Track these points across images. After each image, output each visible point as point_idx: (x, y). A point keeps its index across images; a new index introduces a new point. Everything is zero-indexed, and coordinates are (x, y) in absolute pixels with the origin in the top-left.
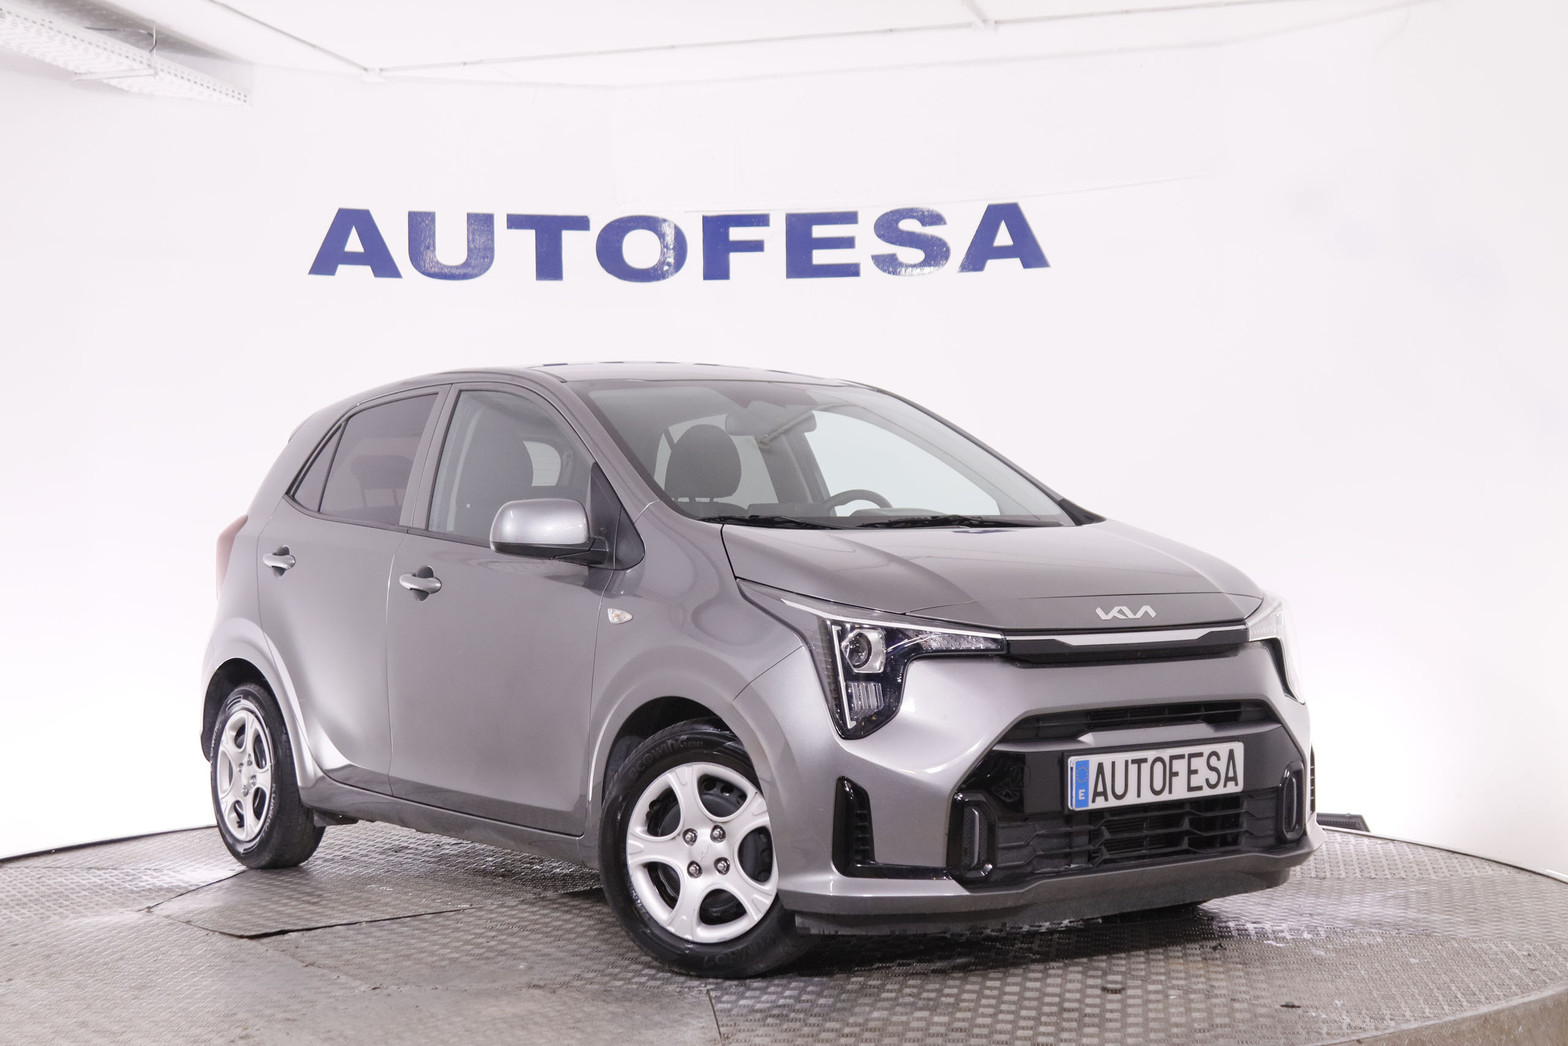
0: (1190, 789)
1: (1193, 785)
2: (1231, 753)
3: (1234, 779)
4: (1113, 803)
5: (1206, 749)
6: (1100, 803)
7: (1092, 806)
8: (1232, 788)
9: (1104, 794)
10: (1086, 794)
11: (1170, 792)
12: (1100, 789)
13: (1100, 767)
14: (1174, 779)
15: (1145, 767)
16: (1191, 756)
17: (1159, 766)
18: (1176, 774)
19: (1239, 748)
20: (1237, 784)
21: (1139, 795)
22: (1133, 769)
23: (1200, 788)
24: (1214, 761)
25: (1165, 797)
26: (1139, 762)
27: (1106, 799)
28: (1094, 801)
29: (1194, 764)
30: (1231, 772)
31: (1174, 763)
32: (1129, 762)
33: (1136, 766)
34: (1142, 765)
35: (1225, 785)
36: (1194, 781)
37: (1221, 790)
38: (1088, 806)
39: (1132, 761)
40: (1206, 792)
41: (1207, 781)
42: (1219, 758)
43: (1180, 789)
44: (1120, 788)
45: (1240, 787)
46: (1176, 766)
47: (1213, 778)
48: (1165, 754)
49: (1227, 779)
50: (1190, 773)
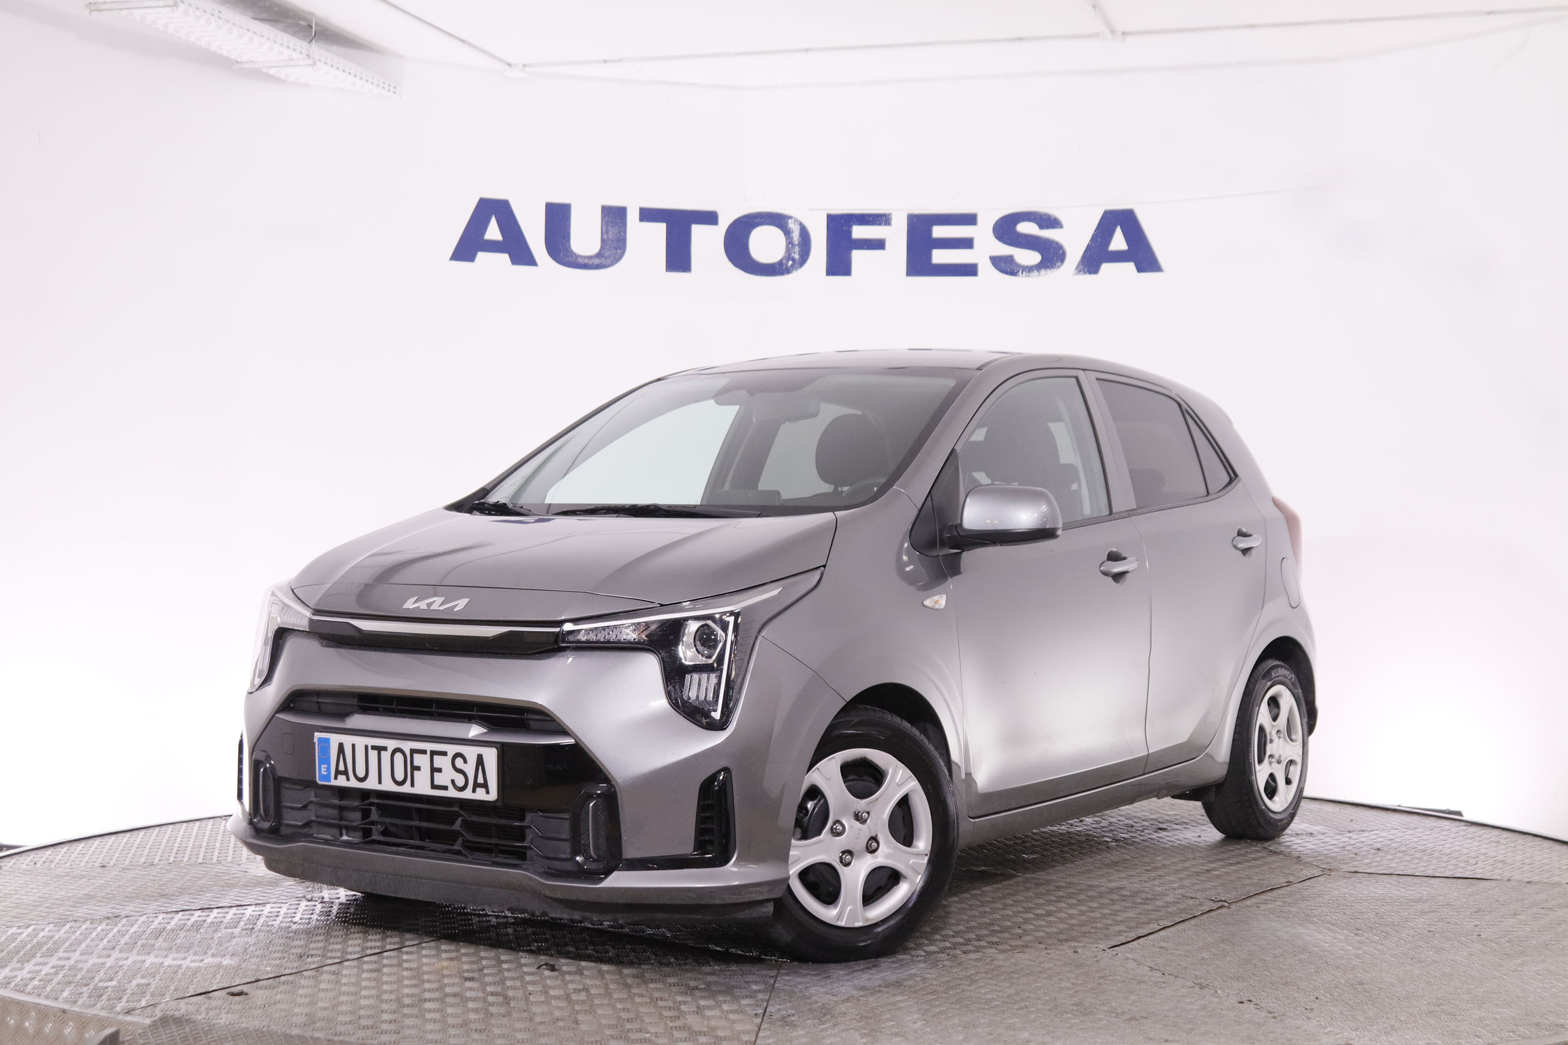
0: (434, 786)
1: (436, 783)
2: (480, 760)
3: (485, 785)
4: (354, 783)
5: (452, 749)
6: (341, 781)
7: (333, 783)
8: (480, 795)
9: (345, 773)
10: (328, 770)
11: (412, 785)
12: (342, 768)
13: (341, 748)
14: (416, 772)
15: (386, 756)
16: (433, 753)
17: (399, 757)
18: (418, 768)
19: (491, 756)
20: (488, 792)
21: (380, 782)
22: (373, 754)
23: (445, 788)
24: (459, 762)
25: (406, 789)
26: (380, 749)
27: (348, 779)
28: (336, 778)
29: (439, 761)
30: (480, 780)
31: (416, 756)
32: (370, 748)
33: (376, 752)
34: (383, 753)
35: (474, 791)
36: (439, 779)
37: (468, 794)
38: (330, 782)
39: (374, 748)
40: (452, 793)
41: (453, 782)
42: (465, 762)
43: (422, 786)
44: (361, 773)
45: (493, 796)
46: (419, 760)
47: (460, 781)
48: (407, 746)
49: (476, 785)
50: (434, 770)
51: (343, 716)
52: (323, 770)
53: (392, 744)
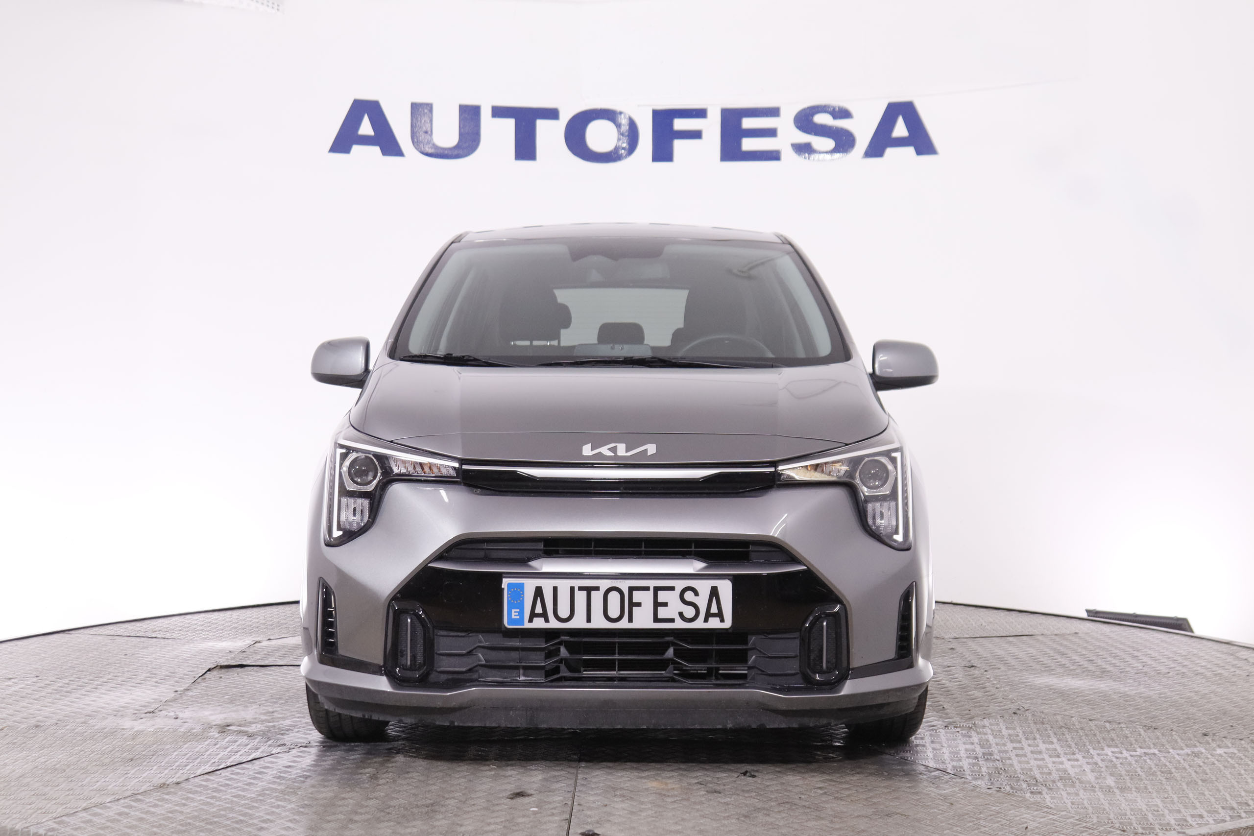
0: (656, 619)
1: (660, 616)
2: (714, 592)
3: (720, 615)
4: (554, 624)
5: (680, 585)
6: (539, 623)
7: (527, 625)
8: (714, 623)
9: (544, 615)
10: (521, 613)
11: (630, 620)
12: (539, 609)
13: (539, 592)
14: (635, 609)
15: (597, 597)
16: (657, 589)
17: (614, 597)
18: (639, 605)
19: (726, 589)
20: (722, 620)
21: (589, 620)
22: (580, 597)
23: (672, 620)
24: (689, 596)
25: (624, 624)
26: (589, 590)
27: (547, 621)
28: (531, 621)
29: (663, 596)
30: (714, 609)
31: (635, 593)
32: (576, 589)
33: (585, 593)
34: (593, 593)
35: (706, 620)
36: (663, 613)
37: (699, 624)
38: (523, 625)
39: (581, 589)
40: (679, 624)
41: (681, 614)
42: (696, 594)
43: (643, 619)
44: (564, 612)
45: (728, 624)
46: (637, 596)
47: (689, 612)
48: (624, 585)
49: (708, 615)
50: (657, 604)
51: (524, 562)
52: (513, 614)
53: (605, 584)
